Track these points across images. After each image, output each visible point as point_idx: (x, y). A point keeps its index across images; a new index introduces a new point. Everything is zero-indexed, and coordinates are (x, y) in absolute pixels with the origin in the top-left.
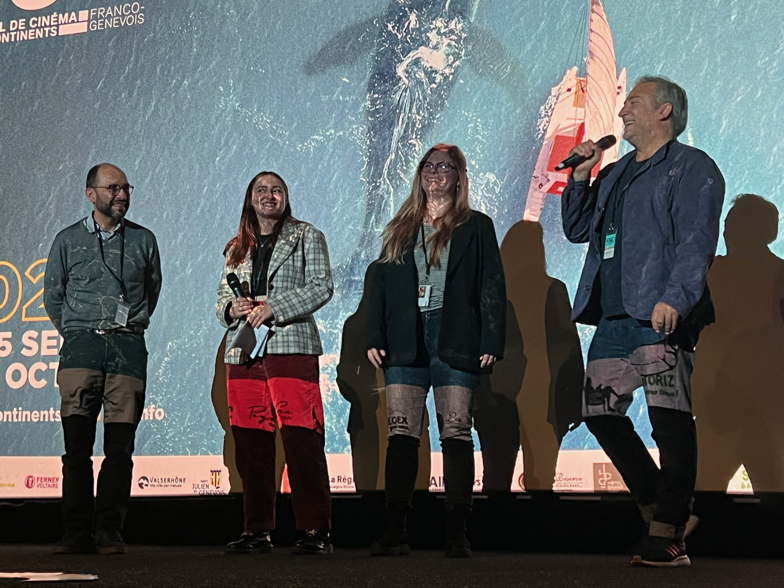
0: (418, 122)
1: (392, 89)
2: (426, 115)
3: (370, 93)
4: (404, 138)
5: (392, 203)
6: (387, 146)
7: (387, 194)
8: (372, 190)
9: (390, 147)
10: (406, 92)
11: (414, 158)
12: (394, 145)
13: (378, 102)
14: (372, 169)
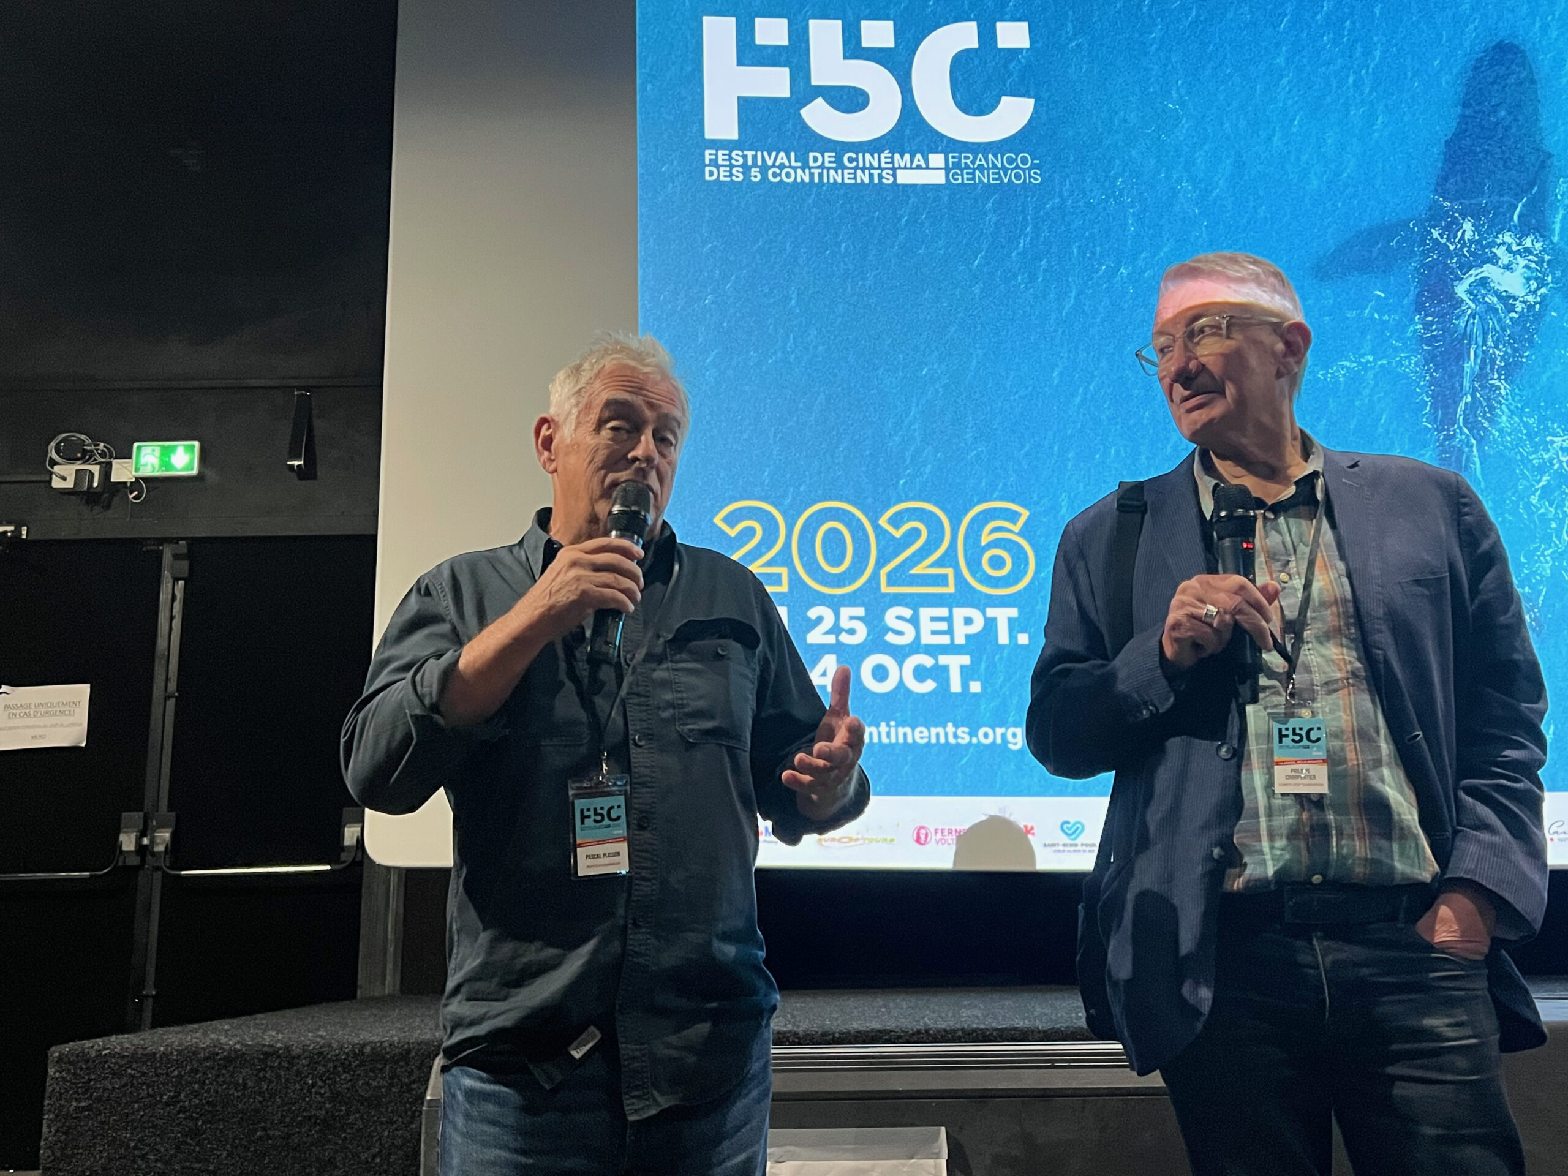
0: (1499, 359)
1: (1453, 313)
2: (1509, 351)
3: (1420, 314)
4: (1481, 376)
5: (1476, 459)
6: (1457, 385)
7: (1467, 446)
8: (1445, 440)
9: (1461, 385)
10: (1474, 319)
11: (1501, 404)
12: (1467, 384)
13: (1434, 327)
14: (1440, 412)
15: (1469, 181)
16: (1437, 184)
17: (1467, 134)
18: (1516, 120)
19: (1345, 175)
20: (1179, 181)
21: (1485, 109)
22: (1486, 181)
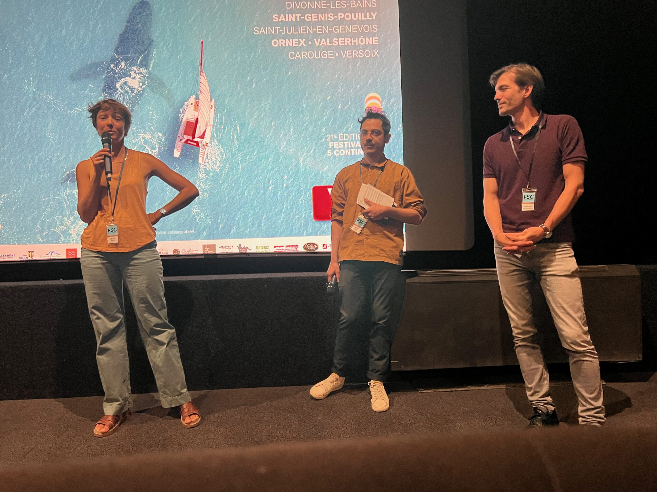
15: (125, 48)
16: (115, 49)
17: (127, 32)
18: (144, 28)
19: (85, 45)
20: (28, 45)
21: (134, 24)
22: (131, 49)
